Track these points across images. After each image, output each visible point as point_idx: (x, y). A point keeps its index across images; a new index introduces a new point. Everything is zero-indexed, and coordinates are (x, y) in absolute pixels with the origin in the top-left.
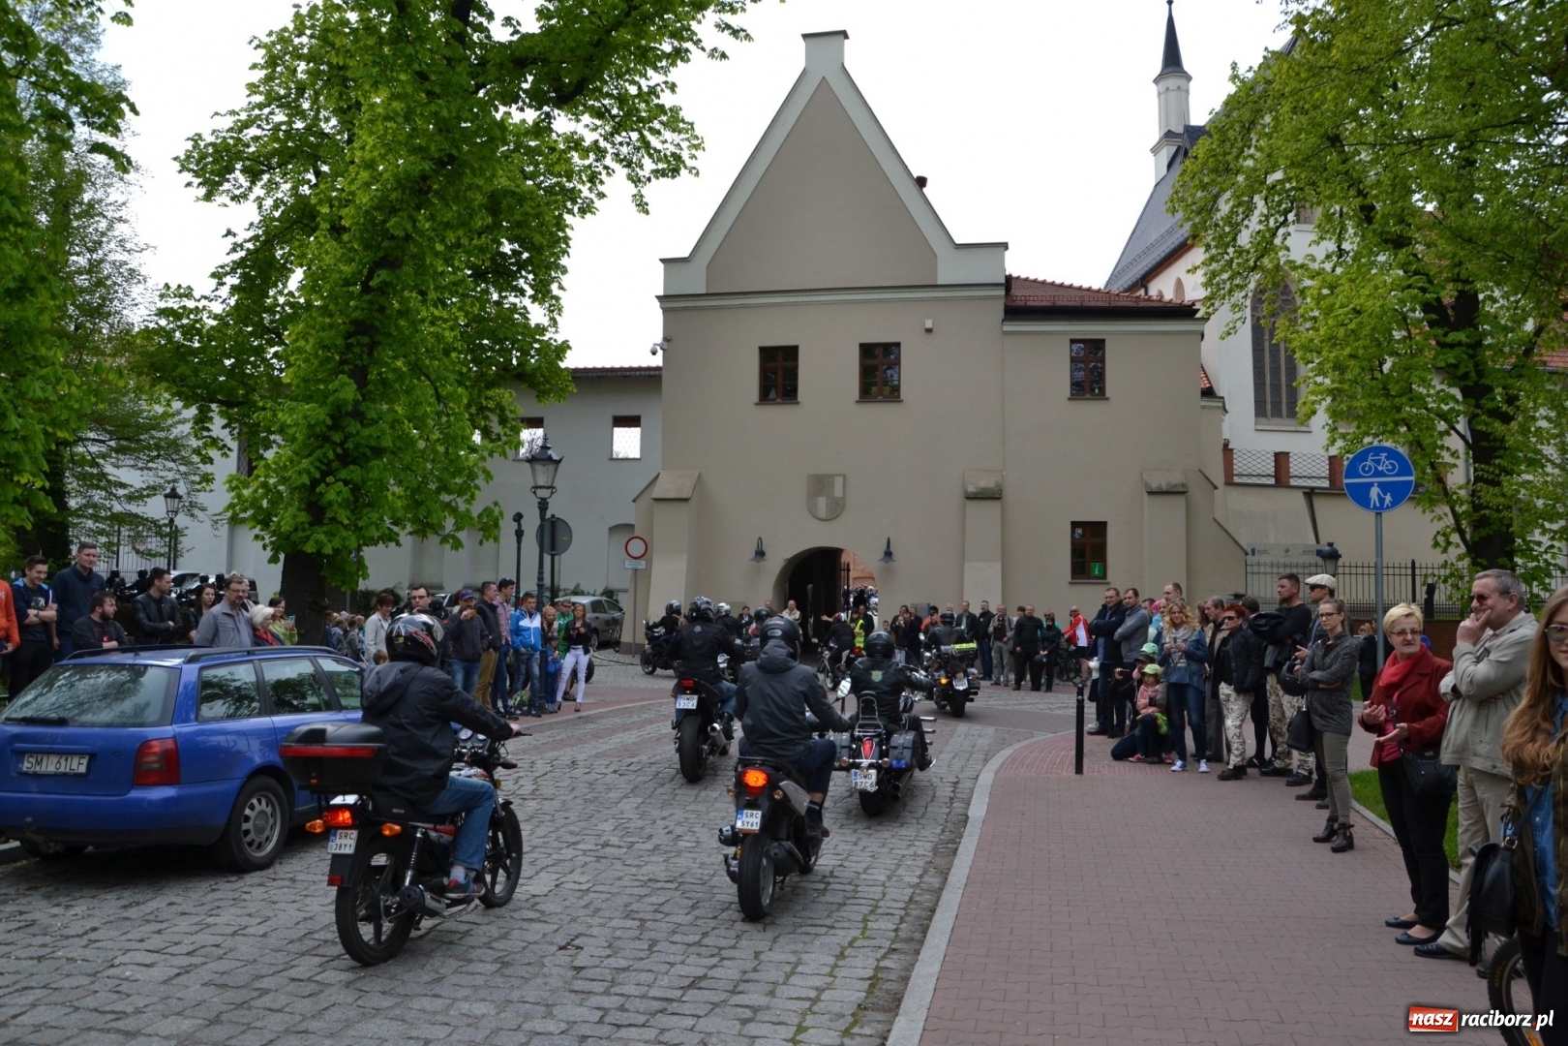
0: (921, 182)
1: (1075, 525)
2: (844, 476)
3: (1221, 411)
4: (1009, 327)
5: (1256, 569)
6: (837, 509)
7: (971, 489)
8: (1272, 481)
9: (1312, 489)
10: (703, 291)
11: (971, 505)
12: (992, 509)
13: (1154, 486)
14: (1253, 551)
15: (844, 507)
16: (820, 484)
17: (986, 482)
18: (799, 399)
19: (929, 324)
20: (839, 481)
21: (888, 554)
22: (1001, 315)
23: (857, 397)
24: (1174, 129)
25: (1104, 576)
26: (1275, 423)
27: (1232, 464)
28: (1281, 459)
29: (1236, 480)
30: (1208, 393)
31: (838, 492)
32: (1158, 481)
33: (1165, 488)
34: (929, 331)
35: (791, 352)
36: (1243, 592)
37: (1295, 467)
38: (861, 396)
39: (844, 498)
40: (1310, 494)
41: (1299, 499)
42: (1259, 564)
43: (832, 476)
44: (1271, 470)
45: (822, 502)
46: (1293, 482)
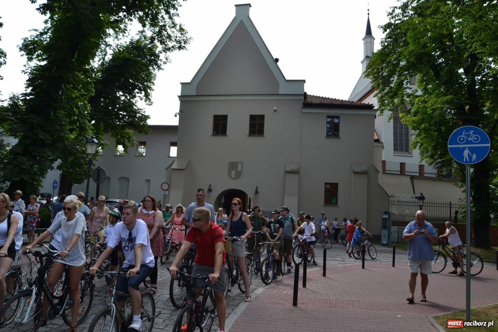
0: (277, 60)
1: (326, 184)
2: (242, 163)
3: (382, 147)
4: (304, 110)
5: (393, 203)
6: (239, 175)
7: (288, 169)
8: (399, 173)
9: (413, 176)
10: (195, 95)
11: (287, 175)
12: (296, 177)
13: (356, 170)
14: (392, 196)
15: (241, 174)
16: (233, 166)
17: (293, 167)
18: (227, 134)
19: (275, 108)
20: (240, 165)
21: (257, 192)
22: (302, 106)
23: (248, 134)
24: (369, 55)
25: (336, 203)
26: (401, 153)
27: (385, 166)
28: (402, 165)
29: (387, 172)
30: (377, 141)
31: (239, 169)
32: (357, 169)
33: (360, 172)
34: (275, 111)
35: (225, 117)
36: (387, 211)
37: (407, 169)
38: (249, 134)
39: (241, 171)
40: (412, 178)
41: (408, 180)
42: (394, 201)
43: (238, 163)
44: (399, 169)
45: (233, 172)
46: (406, 174)
